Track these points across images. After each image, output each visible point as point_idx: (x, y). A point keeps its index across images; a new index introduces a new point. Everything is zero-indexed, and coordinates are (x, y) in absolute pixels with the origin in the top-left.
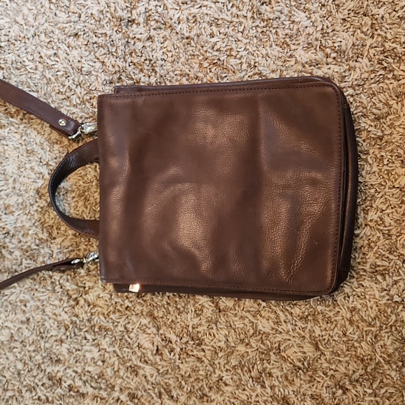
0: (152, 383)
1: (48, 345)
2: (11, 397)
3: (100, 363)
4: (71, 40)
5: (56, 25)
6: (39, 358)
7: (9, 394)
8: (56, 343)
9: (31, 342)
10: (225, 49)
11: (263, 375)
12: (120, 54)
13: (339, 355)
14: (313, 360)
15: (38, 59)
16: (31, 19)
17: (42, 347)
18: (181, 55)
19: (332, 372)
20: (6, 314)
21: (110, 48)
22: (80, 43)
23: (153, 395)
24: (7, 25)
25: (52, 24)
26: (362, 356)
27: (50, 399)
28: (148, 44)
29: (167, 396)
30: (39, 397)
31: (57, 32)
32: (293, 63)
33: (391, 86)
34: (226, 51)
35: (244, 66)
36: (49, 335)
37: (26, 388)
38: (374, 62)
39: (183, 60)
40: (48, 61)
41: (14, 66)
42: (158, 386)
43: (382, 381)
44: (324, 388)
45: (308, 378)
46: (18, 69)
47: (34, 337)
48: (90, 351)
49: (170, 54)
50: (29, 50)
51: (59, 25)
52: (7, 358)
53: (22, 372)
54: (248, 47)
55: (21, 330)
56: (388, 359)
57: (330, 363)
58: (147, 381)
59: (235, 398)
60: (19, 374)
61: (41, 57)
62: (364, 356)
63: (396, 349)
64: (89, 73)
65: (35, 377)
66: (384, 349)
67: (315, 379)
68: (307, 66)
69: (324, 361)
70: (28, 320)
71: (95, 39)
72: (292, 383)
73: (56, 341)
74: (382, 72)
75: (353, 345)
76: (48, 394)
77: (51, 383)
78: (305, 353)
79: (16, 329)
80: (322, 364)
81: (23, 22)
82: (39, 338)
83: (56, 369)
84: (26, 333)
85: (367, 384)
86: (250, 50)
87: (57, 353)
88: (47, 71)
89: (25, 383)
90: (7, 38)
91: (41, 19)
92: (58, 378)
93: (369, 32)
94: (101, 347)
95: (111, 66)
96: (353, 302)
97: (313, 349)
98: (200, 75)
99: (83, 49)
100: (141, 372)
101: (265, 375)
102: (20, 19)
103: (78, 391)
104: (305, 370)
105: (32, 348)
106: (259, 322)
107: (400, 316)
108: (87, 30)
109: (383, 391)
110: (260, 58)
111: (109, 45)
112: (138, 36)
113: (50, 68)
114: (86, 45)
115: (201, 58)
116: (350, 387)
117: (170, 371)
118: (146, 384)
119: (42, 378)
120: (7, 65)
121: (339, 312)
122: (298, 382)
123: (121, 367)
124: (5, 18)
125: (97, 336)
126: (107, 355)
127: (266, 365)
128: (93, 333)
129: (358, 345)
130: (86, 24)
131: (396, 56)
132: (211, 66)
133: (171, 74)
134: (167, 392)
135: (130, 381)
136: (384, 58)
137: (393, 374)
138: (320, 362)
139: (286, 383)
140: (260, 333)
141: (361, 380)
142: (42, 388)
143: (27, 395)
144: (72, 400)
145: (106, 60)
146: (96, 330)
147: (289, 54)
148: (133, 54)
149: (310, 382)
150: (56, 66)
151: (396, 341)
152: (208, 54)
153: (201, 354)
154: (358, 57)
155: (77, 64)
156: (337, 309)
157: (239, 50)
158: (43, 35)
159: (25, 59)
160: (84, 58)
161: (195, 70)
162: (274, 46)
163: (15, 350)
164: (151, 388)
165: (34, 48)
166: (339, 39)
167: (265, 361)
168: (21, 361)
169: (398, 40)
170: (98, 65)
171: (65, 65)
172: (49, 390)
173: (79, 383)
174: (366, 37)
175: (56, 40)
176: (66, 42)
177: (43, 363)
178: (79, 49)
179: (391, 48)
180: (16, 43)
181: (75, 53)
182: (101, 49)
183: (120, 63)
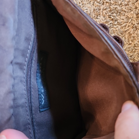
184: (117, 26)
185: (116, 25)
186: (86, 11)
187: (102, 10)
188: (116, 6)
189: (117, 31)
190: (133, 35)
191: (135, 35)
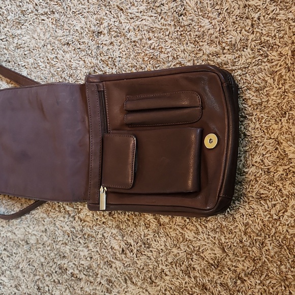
0: (121, 273)
1: (58, 247)
2: (38, 280)
3: (88, 259)
4: (65, 47)
5: (56, 38)
6: (52, 254)
7: (37, 277)
8: (63, 245)
9: (48, 244)
10: (158, 48)
11: (189, 269)
12: (94, 55)
13: (238, 256)
14: (221, 259)
15: (46, 61)
16: (42, 35)
17: (55, 248)
18: (131, 53)
19: (233, 268)
20: (34, 226)
21: (88, 51)
22: (70, 49)
23: (122, 281)
24: (28, 40)
25: (54, 38)
26: (253, 257)
27: (61, 282)
28: (110, 47)
29: (130, 282)
30: (54, 280)
31: (57, 42)
32: (201, 55)
33: (266, 67)
34: (159, 49)
35: (170, 59)
36: (58, 240)
37: (46, 274)
38: (255, 51)
39: (132, 56)
40: (52, 62)
41: (33, 66)
42: (124, 275)
43: (267, 275)
44: (229, 279)
45: (218, 272)
46: (36, 68)
47: (50, 241)
48: (83, 251)
49: (124, 53)
50: (41, 55)
51: (58, 38)
52: (35, 255)
53: (44, 264)
54: (172, 45)
55: (42, 237)
56: (271, 259)
57: (232, 261)
58: (118, 272)
59: (172, 284)
60: (42, 265)
61: (48, 59)
62: (255, 257)
63: (276, 253)
64: (76, 68)
65: (51, 267)
66: (268, 253)
67: (223, 273)
68: (210, 56)
69: (228, 260)
70: (46, 230)
71: (79, 46)
72: (208, 275)
73: (63, 244)
74: (260, 58)
75: (247, 249)
76: (59, 278)
77: (60, 271)
78: (216, 254)
79: (39, 236)
80: (227, 262)
81: (37, 38)
82: (52, 242)
83: (63, 262)
84: (45, 239)
85: (257, 277)
86: (174, 47)
87: (63, 252)
88: (52, 68)
89: (45, 271)
90: (28, 48)
91: (48, 35)
92: (65, 268)
93: (250, 30)
94: (89, 248)
95: (89, 63)
96: (246, 219)
97: (221, 252)
98: (143, 66)
99: (72, 53)
100: (114, 265)
101: (191, 268)
102: (35, 36)
103: (77, 277)
104: (216, 266)
105: (49, 248)
106: (186, 233)
107: (278, 229)
108: (74, 40)
109: (268, 282)
110: (180, 53)
111: (87, 49)
112: (104, 42)
113: (53, 66)
114: (74, 50)
115: (143, 54)
116: (246, 278)
117: (131, 265)
118: (116, 273)
119: (55, 268)
120: (29, 66)
121: (237, 226)
122: (212, 274)
123: (102, 262)
124: (27, 36)
125: (87, 241)
126: (93, 254)
127: (191, 262)
128: (84, 239)
129: (251, 249)
130: (74, 36)
131: (269, 46)
132: (150, 60)
133: (125, 66)
134: (130, 279)
135: (107, 271)
136: (261, 48)
137: (275, 270)
138: (226, 260)
139: (204, 275)
140: (186, 241)
141: (253, 274)
142: (55, 274)
143: (47, 279)
144: (73, 283)
145: (86, 59)
146: (86, 237)
147: (198, 49)
148: (102, 55)
149: (219, 274)
150: (57, 65)
151: (275, 246)
152: (147, 52)
153: (150, 254)
154: (244, 48)
155: (69, 63)
156: (236, 224)
157: (166, 48)
158: (49, 46)
159: (39, 61)
160: (73, 59)
161: (140, 62)
162: (189, 44)
163: (39, 249)
164: (120, 276)
165: (44, 54)
166: (231, 36)
167: (190, 260)
168: (43, 256)
169: (270, 34)
170: (82, 63)
171: (62, 64)
172: (59, 276)
173: (76, 272)
174: (249, 34)
175: (56, 48)
176: (63, 49)
177: (55, 258)
178: (70, 53)
179: (265, 41)
180: (33, 51)
181: (68, 56)
182: (83, 52)
183: (94, 61)
184: (267, 64)
185: (265, 62)
186: (230, 40)
187: (250, 41)
188: (268, 38)
189: (265, 70)
190: (284, 77)
191: (287, 78)
